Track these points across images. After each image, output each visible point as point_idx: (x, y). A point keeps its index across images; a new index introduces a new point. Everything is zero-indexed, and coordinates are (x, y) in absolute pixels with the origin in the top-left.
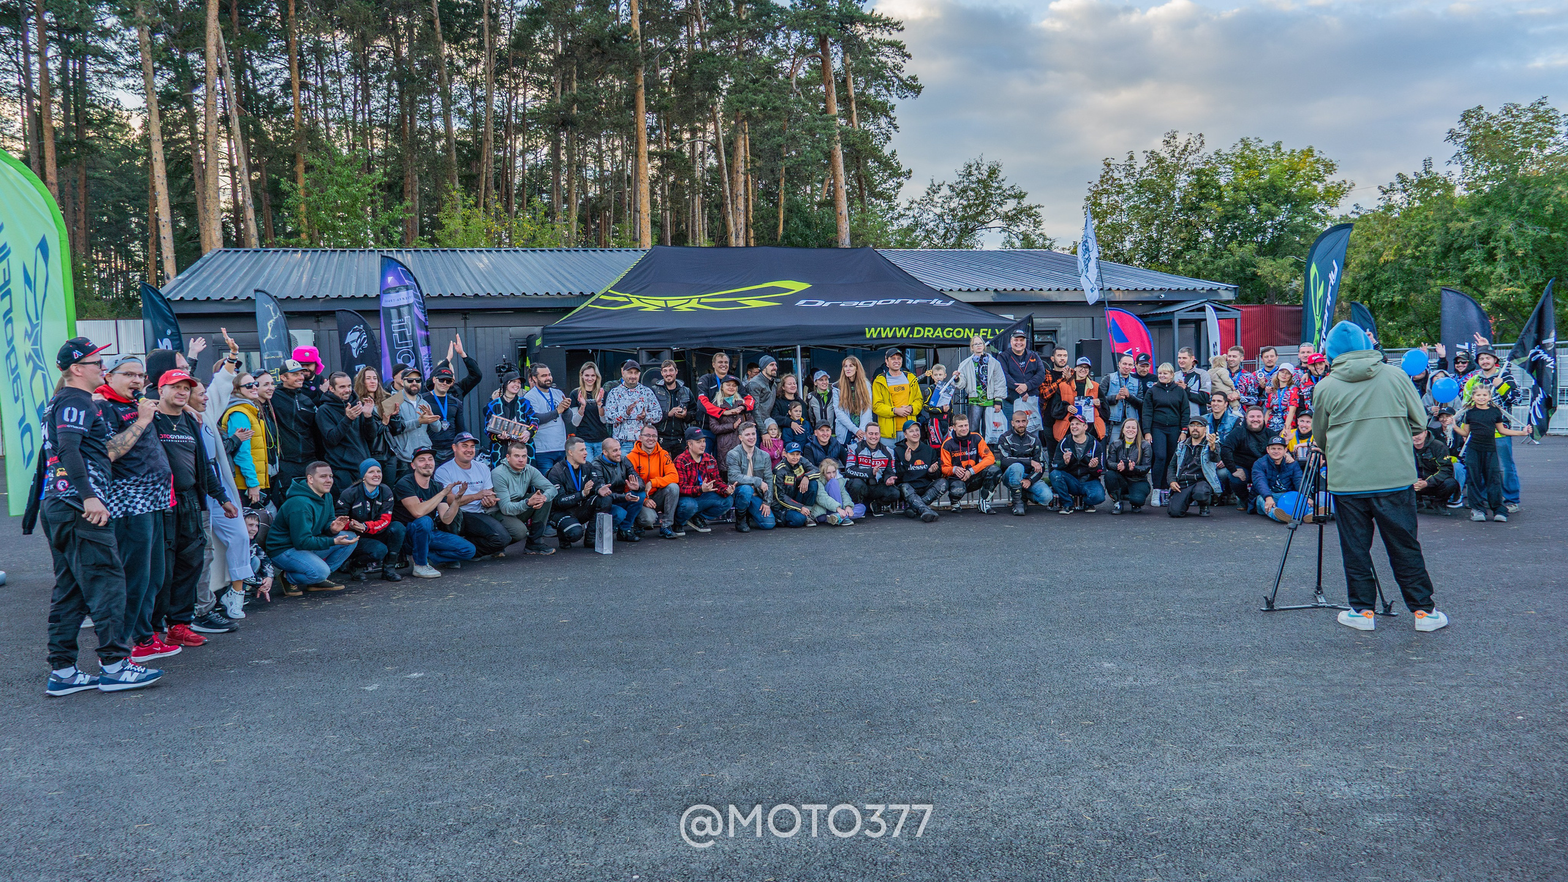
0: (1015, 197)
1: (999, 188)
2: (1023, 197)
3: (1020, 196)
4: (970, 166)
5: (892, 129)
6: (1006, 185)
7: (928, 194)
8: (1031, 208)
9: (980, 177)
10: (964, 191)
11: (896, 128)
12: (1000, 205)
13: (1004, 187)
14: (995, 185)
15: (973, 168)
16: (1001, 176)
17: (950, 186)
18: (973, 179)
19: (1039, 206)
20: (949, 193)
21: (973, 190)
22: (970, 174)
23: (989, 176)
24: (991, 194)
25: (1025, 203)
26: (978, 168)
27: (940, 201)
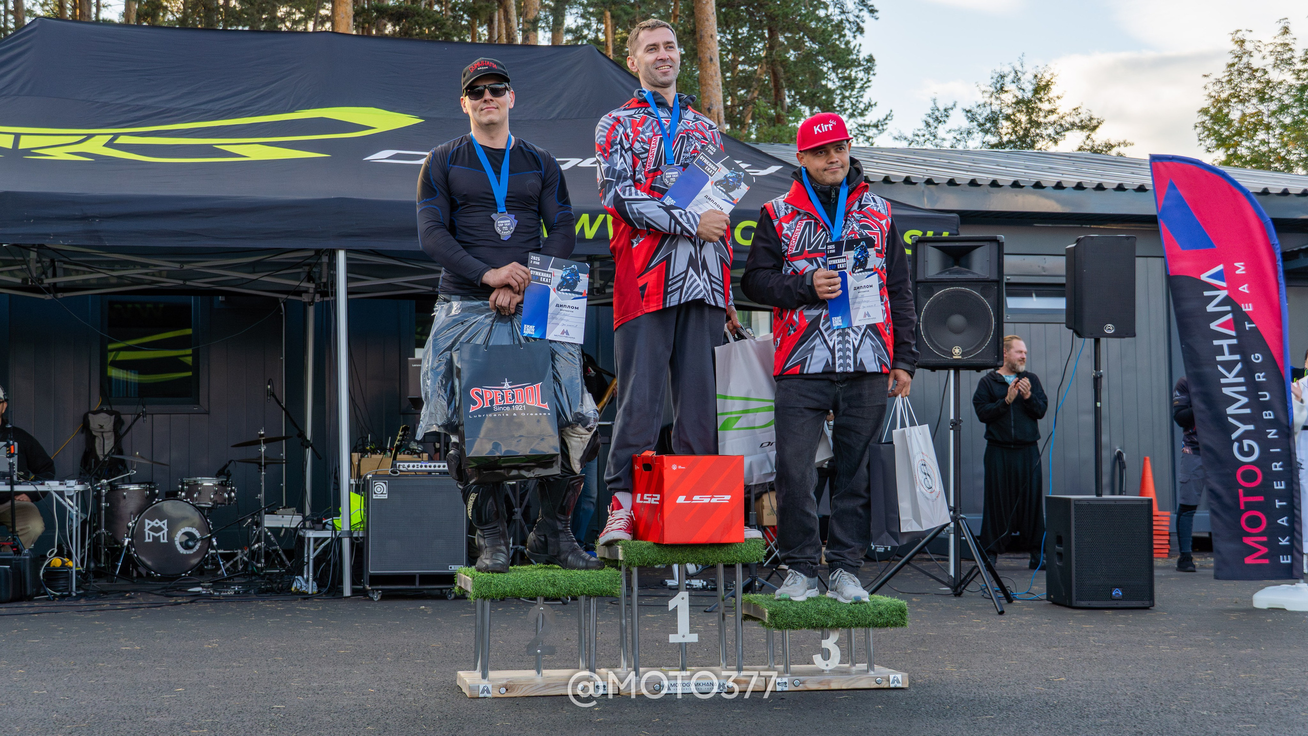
0: (1082, 128)
1: (1052, 112)
2: (1095, 128)
3: (1089, 126)
4: (1002, 77)
5: (865, 14)
6: (1064, 107)
7: (928, 125)
8: (1110, 147)
9: (1020, 95)
10: (993, 119)
11: (872, 11)
12: (1056, 142)
13: (1061, 111)
14: (1045, 106)
15: (1008, 80)
16: (1054, 92)
17: (967, 112)
18: (1008, 98)
19: (1125, 144)
20: (965, 124)
21: (1007, 118)
22: (1002, 90)
23: (1036, 91)
24: (1038, 125)
25: (1100, 137)
26: (1016, 80)
27: (950, 136)
